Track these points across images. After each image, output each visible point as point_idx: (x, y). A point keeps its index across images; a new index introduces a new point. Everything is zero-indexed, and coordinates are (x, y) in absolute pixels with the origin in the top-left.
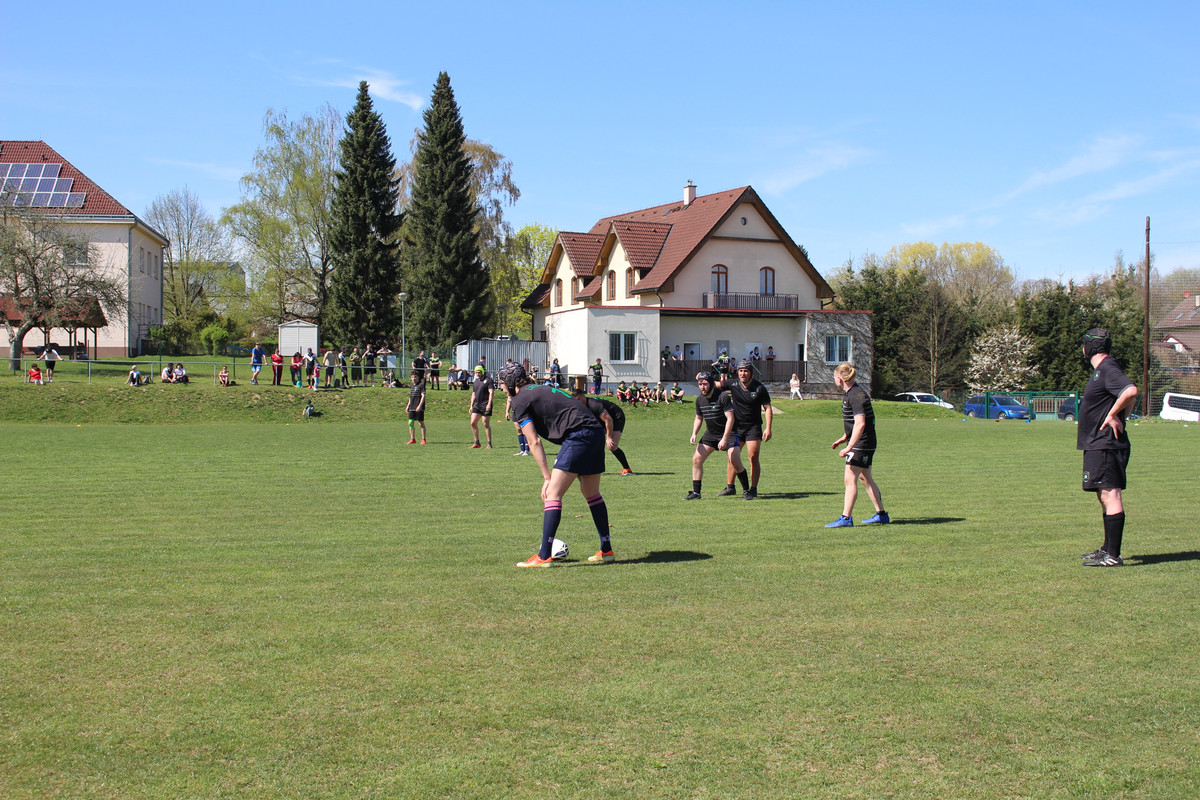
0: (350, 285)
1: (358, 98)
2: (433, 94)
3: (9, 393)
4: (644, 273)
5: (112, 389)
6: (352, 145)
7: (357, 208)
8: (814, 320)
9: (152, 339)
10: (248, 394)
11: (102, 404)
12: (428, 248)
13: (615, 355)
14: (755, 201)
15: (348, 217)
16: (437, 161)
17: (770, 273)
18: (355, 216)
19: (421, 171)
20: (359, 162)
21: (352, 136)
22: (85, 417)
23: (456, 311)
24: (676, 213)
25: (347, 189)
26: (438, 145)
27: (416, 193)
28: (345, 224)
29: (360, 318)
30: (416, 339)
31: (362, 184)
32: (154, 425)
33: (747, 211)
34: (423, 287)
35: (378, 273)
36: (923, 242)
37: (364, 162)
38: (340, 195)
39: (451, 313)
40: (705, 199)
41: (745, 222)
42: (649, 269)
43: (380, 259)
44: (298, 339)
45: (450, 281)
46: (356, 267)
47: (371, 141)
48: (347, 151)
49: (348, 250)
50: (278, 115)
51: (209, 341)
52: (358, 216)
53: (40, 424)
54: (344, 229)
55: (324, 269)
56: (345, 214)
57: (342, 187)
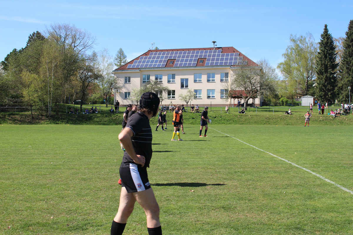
0: (323, 85)
1: (324, 29)
2: (348, 27)
3: (253, 117)
5: (280, 116)
6: (323, 44)
7: (325, 62)
9: (266, 101)
10: (319, 117)
11: (279, 120)
12: (348, 72)
15: (322, 65)
16: (351, 47)
18: (324, 64)
19: (345, 50)
20: (325, 48)
21: (322, 41)
22: (275, 123)
25: (322, 57)
26: (351, 42)
27: (345, 58)
28: (321, 67)
29: (326, 94)
30: (344, 101)
31: (327, 55)
32: (295, 126)
34: (346, 85)
35: (331, 81)
37: (327, 48)
38: (320, 58)
43: (332, 77)
44: (307, 101)
46: (325, 79)
47: (329, 42)
48: (321, 45)
49: (322, 74)
50: (294, 35)
51: (283, 102)
52: (325, 64)
53: (265, 126)
54: (321, 68)
55: (307, 80)
56: (321, 64)
57: (320, 56)
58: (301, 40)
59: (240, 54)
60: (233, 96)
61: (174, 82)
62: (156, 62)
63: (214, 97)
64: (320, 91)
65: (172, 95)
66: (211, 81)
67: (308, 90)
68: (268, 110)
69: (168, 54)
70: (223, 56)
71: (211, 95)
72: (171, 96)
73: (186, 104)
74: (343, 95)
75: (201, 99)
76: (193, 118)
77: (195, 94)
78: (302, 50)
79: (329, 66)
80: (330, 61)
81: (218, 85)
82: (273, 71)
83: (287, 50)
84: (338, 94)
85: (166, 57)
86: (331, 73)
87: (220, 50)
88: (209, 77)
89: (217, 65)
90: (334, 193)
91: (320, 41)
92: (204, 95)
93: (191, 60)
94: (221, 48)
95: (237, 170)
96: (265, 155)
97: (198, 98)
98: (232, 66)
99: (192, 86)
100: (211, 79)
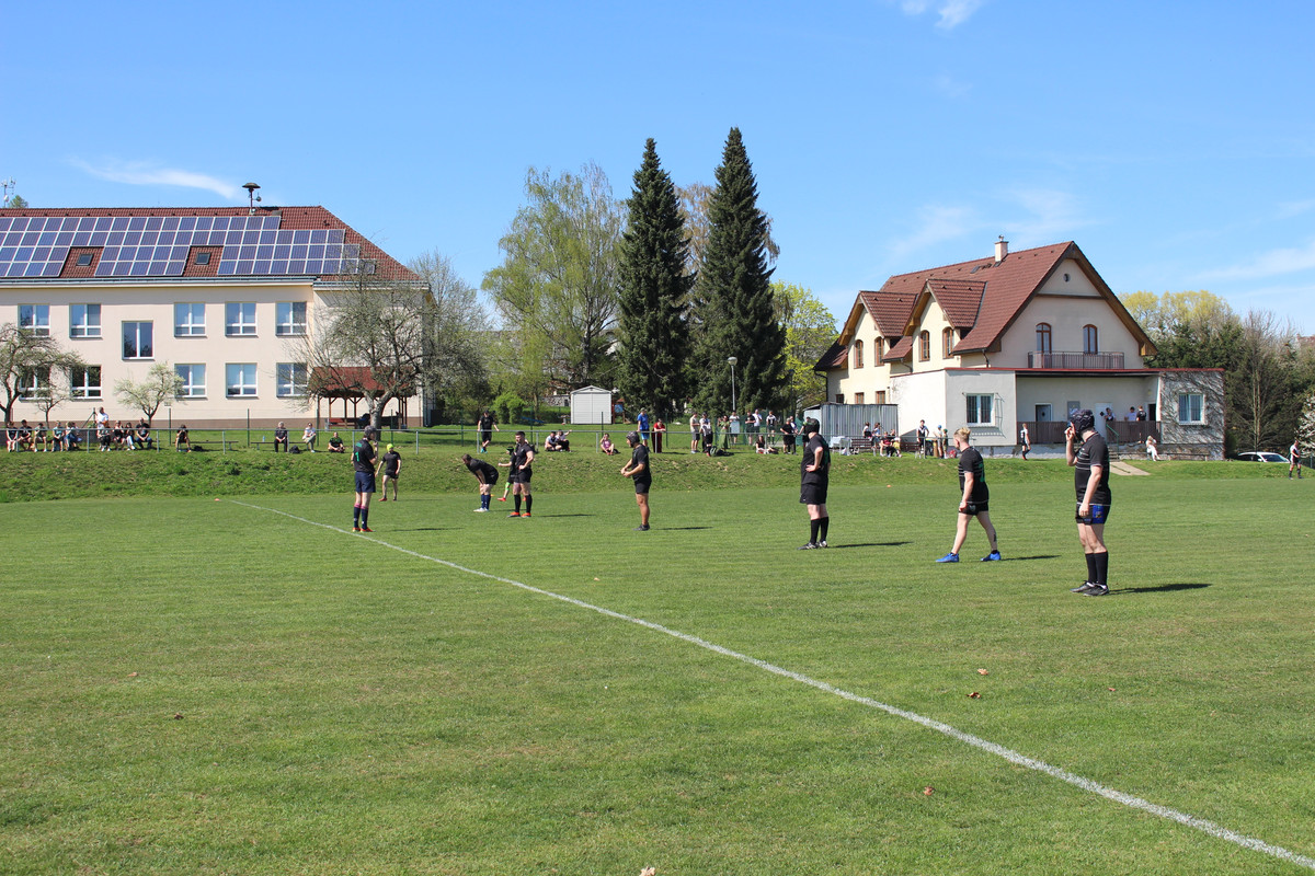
0: (642, 349)
1: (645, 155)
2: (725, 151)
4: (964, 332)
7: (649, 269)
8: (1166, 379)
9: (447, 407)
12: (725, 306)
13: (971, 418)
14: (1078, 257)
15: (640, 279)
16: (733, 219)
17: (1092, 330)
18: (647, 278)
19: (713, 231)
20: (649, 222)
21: (640, 196)
23: (754, 374)
24: (986, 270)
25: (638, 250)
26: (733, 204)
27: (713, 256)
28: (635, 287)
29: (653, 383)
30: (714, 405)
31: (654, 246)
33: (1070, 268)
34: (720, 350)
35: (670, 336)
36: (1142, 291)
37: (654, 221)
38: (631, 257)
39: (750, 377)
40: (1020, 255)
41: (1067, 278)
42: (970, 329)
43: (673, 322)
44: (591, 406)
45: (748, 343)
46: (649, 330)
47: (660, 200)
48: (635, 211)
49: (640, 312)
50: (540, 173)
51: (504, 408)
52: (649, 278)
53: (450, 495)
54: (635, 291)
55: (589, 332)
56: (636, 277)
57: (631, 247)
58: (566, 190)
59: (350, 235)
60: (330, 388)
61: (94, 334)
62: (24, 255)
63: (253, 391)
64: (634, 372)
65: (90, 385)
66: (241, 334)
67: (590, 367)
68: (458, 437)
69: (70, 226)
70: (285, 238)
71: (240, 386)
72: (86, 388)
73: (146, 418)
74: (711, 383)
75: (205, 398)
76: (183, 473)
77: (182, 379)
78: (567, 223)
79: (664, 285)
80: (666, 265)
81: (267, 349)
82: (469, 297)
83: (515, 221)
84: (694, 382)
85: (64, 239)
86: (671, 310)
87: (274, 215)
88: (231, 317)
89: (261, 274)
90: (748, 680)
91: (631, 196)
92: (214, 383)
93: (162, 253)
94: (277, 208)
95: (432, 635)
96: (499, 588)
97: (190, 396)
98: (318, 276)
99: (169, 350)
100: (241, 325)
